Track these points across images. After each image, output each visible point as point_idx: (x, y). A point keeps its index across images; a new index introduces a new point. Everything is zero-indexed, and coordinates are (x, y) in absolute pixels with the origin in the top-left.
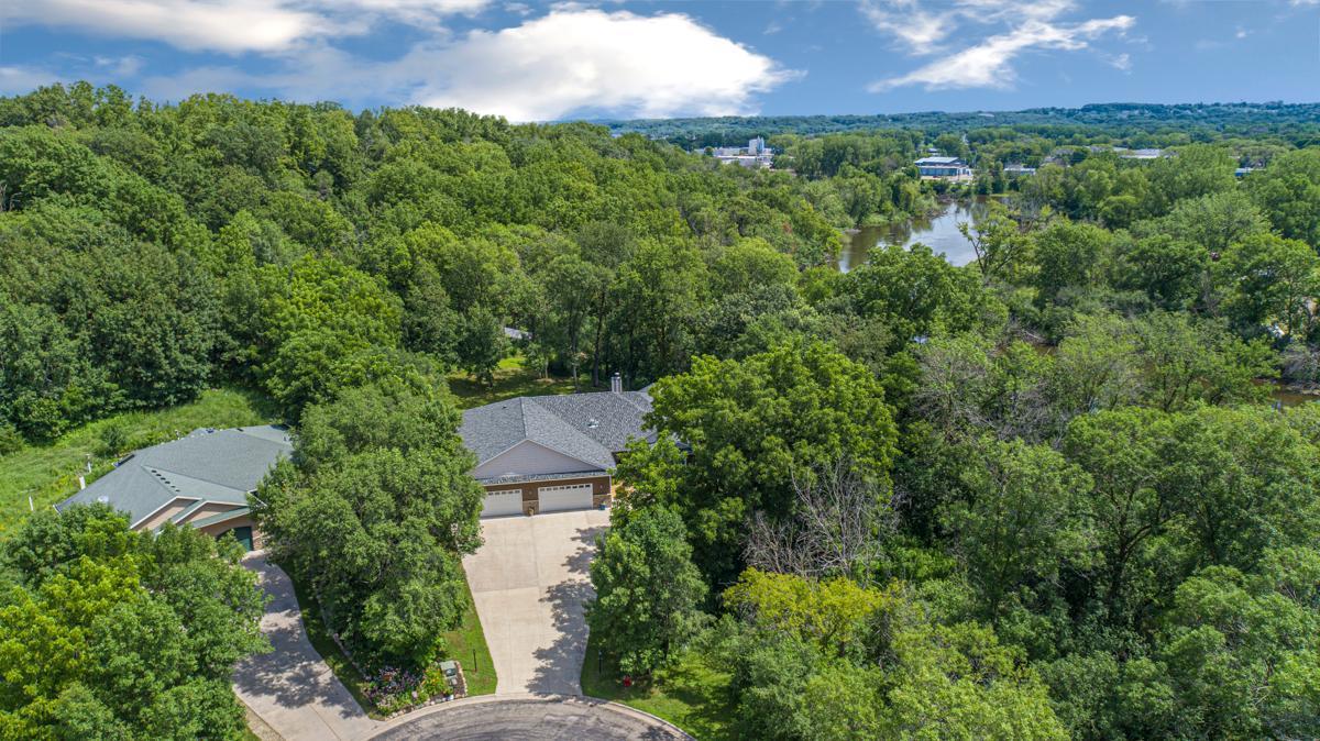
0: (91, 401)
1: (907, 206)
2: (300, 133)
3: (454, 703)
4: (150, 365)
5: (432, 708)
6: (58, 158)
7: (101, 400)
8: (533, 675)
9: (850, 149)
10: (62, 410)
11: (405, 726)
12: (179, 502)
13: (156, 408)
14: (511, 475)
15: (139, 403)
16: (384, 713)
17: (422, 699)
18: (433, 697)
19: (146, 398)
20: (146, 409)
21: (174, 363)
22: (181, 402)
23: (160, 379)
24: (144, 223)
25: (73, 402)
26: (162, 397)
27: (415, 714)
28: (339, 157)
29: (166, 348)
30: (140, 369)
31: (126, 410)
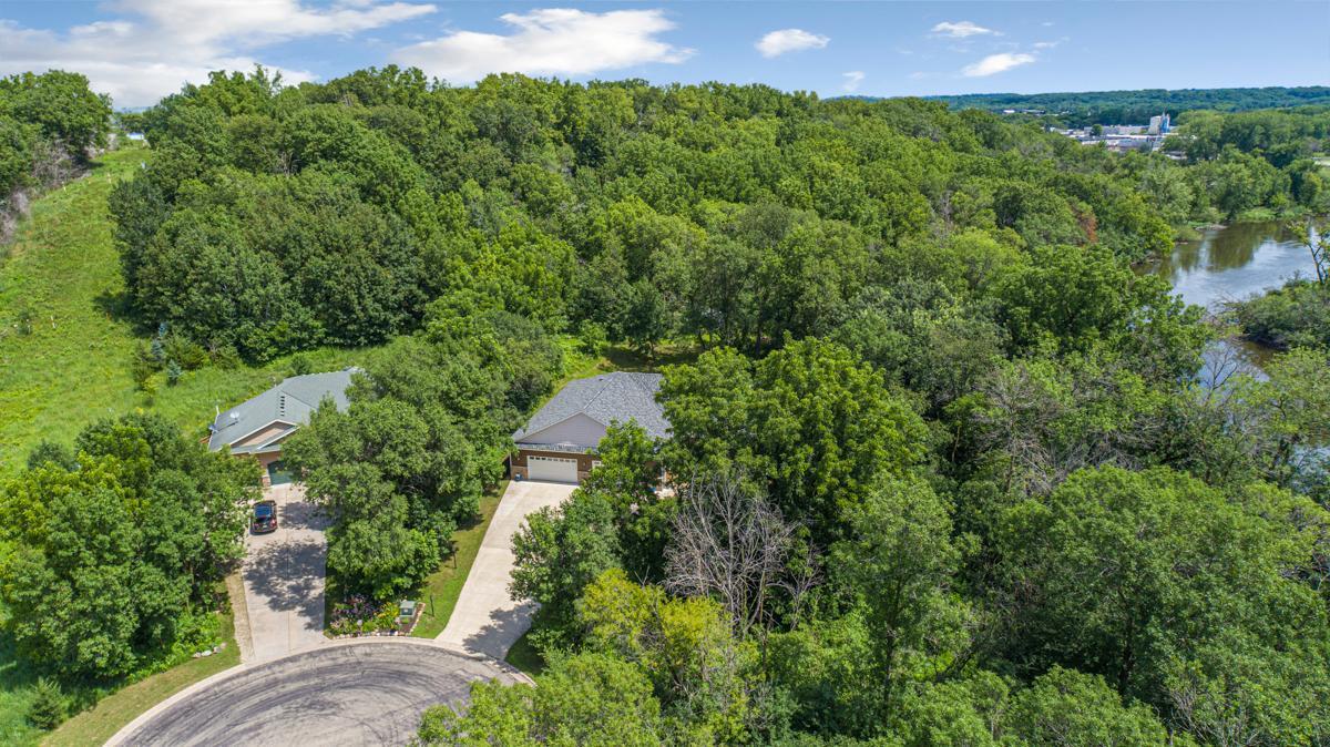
0: (297, 335)
1: (1309, 199)
2: (570, 110)
3: (396, 638)
4: (348, 310)
5: (376, 638)
6: (331, 130)
7: (305, 335)
8: (476, 631)
9: (1259, 129)
10: (272, 340)
11: (344, 648)
12: (277, 425)
13: (351, 347)
14: (567, 444)
15: (337, 340)
16: (335, 633)
17: (371, 630)
18: (382, 629)
19: (344, 337)
20: (342, 346)
21: (364, 309)
22: (372, 343)
23: (354, 322)
24: (379, 188)
25: (282, 334)
26: (354, 338)
27: (360, 640)
28: (598, 131)
29: (361, 296)
30: (338, 312)
31: (326, 345)
